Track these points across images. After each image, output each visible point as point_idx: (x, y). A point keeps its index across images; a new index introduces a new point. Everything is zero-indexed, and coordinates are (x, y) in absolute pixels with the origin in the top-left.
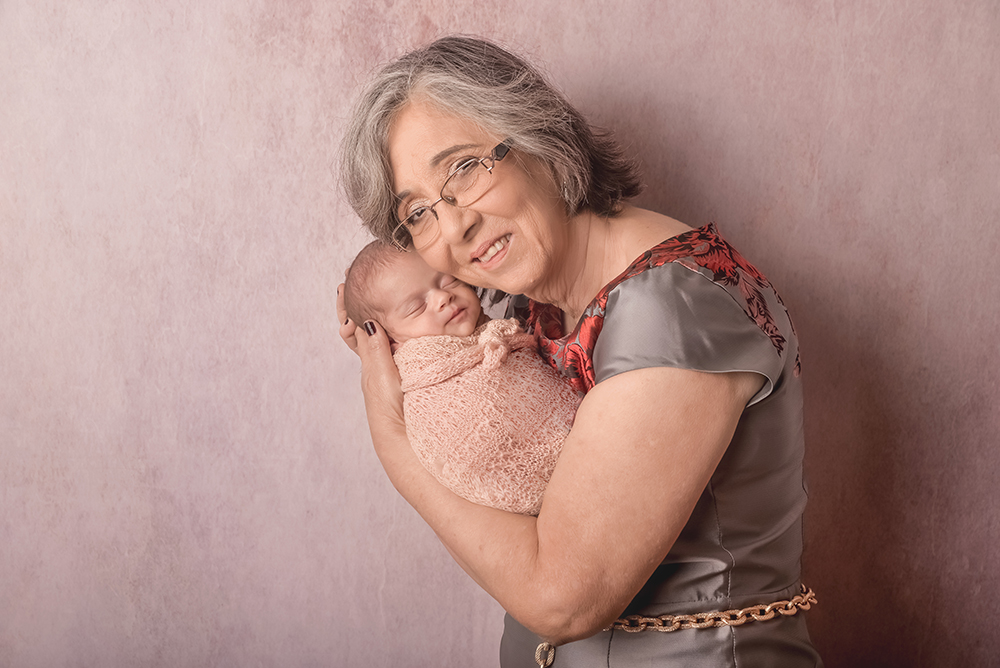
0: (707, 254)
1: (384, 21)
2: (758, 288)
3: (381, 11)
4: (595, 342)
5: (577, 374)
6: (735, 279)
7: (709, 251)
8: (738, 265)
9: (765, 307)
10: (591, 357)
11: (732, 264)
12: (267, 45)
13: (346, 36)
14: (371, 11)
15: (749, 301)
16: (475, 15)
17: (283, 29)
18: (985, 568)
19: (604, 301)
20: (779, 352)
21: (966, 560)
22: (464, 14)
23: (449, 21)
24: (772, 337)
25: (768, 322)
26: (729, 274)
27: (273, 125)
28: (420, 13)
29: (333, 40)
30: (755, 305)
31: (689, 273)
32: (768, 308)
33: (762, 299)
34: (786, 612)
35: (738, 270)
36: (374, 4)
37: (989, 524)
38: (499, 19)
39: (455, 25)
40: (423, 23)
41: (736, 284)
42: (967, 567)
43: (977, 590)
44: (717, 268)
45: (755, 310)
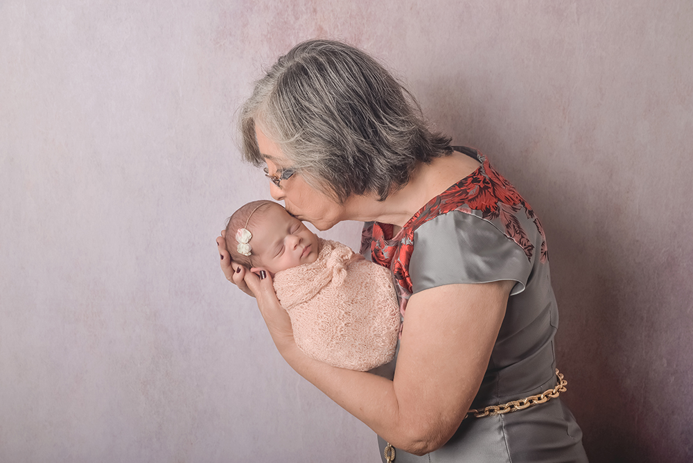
0: (477, 196)
1: (294, 29)
2: (513, 213)
3: (292, 22)
4: (409, 260)
5: (402, 277)
6: (497, 212)
7: (479, 193)
8: (499, 200)
9: (519, 227)
10: (407, 270)
11: (495, 200)
12: (221, 45)
13: (270, 39)
14: (286, 23)
15: (508, 226)
16: (350, 24)
17: (230, 35)
18: (677, 366)
19: (412, 236)
20: (529, 259)
21: (665, 361)
22: (344, 23)
23: (334, 28)
24: (525, 248)
25: (522, 237)
26: (492, 210)
27: (225, 95)
28: (316, 23)
29: (262, 41)
30: (512, 227)
31: (465, 216)
32: (521, 227)
33: (516, 221)
34: (553, 396)
35: (499, 204)
36: (287, 18)
37: (679, 338)
38: (366, 26)
39: (338, 30)
40: (318, 30)
41: (498, 216)
42: (665, 365)
43: (672, 379)
44: (484, 208)
45: (512, 231)
